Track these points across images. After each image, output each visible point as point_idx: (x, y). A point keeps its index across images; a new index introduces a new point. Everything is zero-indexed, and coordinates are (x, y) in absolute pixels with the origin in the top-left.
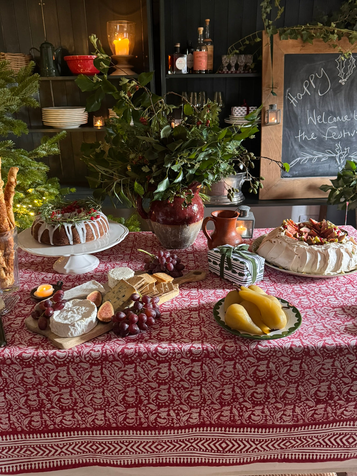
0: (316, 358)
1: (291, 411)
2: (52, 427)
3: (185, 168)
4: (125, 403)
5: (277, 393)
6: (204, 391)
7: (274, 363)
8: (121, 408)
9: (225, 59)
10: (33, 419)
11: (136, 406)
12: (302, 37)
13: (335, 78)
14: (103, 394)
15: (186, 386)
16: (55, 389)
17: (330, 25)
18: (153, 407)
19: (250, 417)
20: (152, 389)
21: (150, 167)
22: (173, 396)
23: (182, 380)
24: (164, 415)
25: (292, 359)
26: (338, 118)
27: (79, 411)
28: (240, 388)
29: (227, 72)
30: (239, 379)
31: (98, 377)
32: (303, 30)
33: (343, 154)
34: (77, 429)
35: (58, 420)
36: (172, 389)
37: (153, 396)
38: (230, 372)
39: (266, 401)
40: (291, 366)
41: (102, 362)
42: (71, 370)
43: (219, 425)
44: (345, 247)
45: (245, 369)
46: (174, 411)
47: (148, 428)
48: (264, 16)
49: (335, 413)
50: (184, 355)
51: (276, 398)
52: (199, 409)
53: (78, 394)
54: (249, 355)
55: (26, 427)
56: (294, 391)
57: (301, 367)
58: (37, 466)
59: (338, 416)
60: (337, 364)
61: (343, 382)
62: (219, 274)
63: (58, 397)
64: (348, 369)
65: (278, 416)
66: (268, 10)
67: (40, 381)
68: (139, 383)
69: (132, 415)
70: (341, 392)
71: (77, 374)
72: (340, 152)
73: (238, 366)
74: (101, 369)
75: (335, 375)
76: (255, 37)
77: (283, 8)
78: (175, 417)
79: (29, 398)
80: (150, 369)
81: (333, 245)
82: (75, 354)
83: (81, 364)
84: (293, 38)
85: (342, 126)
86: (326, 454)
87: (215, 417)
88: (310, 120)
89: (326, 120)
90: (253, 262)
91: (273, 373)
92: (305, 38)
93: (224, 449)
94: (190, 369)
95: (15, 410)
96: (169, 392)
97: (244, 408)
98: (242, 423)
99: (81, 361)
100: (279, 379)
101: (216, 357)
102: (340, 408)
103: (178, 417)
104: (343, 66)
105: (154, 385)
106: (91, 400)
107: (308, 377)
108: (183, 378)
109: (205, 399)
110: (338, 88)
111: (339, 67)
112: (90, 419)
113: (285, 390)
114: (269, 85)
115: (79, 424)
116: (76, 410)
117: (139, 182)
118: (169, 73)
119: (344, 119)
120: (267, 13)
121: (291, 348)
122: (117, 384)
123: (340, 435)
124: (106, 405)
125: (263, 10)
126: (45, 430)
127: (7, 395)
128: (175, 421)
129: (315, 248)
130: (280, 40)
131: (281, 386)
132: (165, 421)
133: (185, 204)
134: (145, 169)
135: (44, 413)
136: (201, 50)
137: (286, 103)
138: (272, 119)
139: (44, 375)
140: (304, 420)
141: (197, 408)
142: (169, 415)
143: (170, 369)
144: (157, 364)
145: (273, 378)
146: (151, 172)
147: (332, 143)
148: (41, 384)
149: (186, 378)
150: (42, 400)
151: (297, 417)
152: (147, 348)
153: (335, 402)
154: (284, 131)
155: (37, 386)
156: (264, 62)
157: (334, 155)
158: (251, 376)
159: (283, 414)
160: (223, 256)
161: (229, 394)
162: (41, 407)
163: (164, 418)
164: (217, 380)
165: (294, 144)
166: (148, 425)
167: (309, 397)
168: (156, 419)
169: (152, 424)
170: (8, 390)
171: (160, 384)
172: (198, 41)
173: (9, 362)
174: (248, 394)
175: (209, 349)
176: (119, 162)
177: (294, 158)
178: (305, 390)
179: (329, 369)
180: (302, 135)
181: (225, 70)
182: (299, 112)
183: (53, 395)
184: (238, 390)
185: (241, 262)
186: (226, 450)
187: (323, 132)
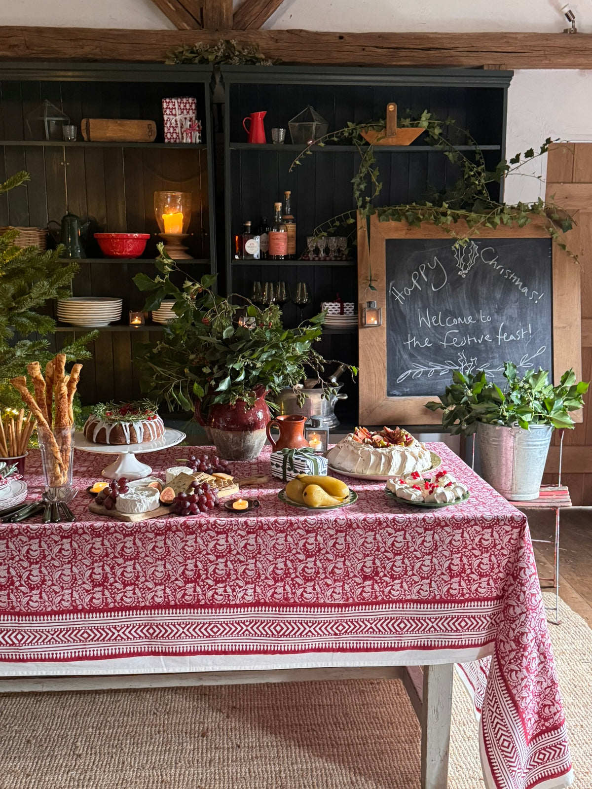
0: (359, 531)
1: (341, 588)
2: (112, 605)
3: (248, 368)
4: (184, 577)
5: (326, 568)
6: (259, 565)
7: (321, 536)
8: (180, 583)
9: (311, 243)
10: (95, 596)
11: (195, 581)
12: (407, 218)
13: (453, 269)
14: (165, 567)
15: (242, 559)
16: (120, 561)
17: (441, 206)
18: (210, 582)
19: (302, 595)
20: (211, 562)
21: (211, 368)
22: (230, 570)
23: (238, 553)
24: (220, 591)
25: (337, 531)
26: (459, 319)
27: (140, 586)
28: (292, 561)
29: (314, 260)
30: (290, 552)
31: (161, 548)
32: (408, 211)
33: (469, 366)
34: (136, 608)
35: (118, 598)
36: (229, 563)
37: (211, 570)
38: (282, 544)
39: (317, 577)
40: (337, 538)
41: (166, 532)
42: (137, 540)
43: (274, 605)
44: (410, 450)
45: (296, 542)
46: (231, 586)
47: (205, 606)
48: (357, 194)
49: (383, 592)
50: (240, 527)
51: (325, 573)
52: (253, 585)
53: (141, 567)
54: (299, 528)
55: (87, 605)
56: (342, 566)
57: (345, 540)
58: (92, 653)
59: (386, 596)
60: (378, 536)
61: (386, 557)
62: (281, 477)
63: (121, 570)
64: (389, 543)
65: (329, 593)
66: (362, 187)
67: (107, 553)
68: (198, 555)
69: (190, 592)
70: (385, 568)
71: (143, 544)
72: (464, 363)
73: (289, 538)
74: (165, 540)
75: (378, 549)
76: (347, 217)
77: (381, 184)
78: (231, 594)
79: (94, 571)
80: (210, 540)
81: (397, 447)
82: (142, 524)
83: (147, 534)
84: (395, 220)
85: (464, 330)
86: (379, 642)
87: (269, 594)
88: (423, 321)
89: (443, 322)
90: (315, 461)
91: (322, 546)
92: (411, 219)
93: (278, 633)
94: (245, 541)
95: (79, 585)
96: (226, 566)
97: (297, 585)
98: (295, 602)
99: (147, 531)
100: (327, 553)
101: (269, 529)
102: (387, 587)
103: (234, 593)
104: (462, 254)
105: (212, 558)
106: (153, 573)
107: (353, 551)
108: (239, 550)
109: (259, 574)
110: (456, 282)
111: (458, 256)
112: (149, 597)
113: (333, 565)
114: (367, 277)
115: (139, 602)
116: (137, 585)
117: (199, 383)
118: (237, 257)
119: (468, 321)
120: (361, 190)
121: (335, 521)
122: (178, 555)
123: (391, 620)
124: (167, 579)
125: (355, 186)
126: (105, 609)
127: (74, 567)
128: (231, 598)
129: (379, 450)
130: (379, 221)
131: (329, 560)
132: (222, 597)
133: (248, 406)
134: (206, 370)
135: (107, 588)
136: (278, 230)
137: (390, 300)
138: (372, 320)
139: (111, 545)
140: (353, 599)
141: (252, 584)
142: (225, 591)
143: (227, 541)
144: (215, 535)
145: (322, 552)
146: (212, 373)
147: (452, 351)
148: (107, 555)
149: (242, 551)
150: (107, 573)
151: (346, 595)
152: (207, 521)
153: (381, 578)
154: (388, 335)
155: (103, 557)
156: (359, 248)
157: (457, 368)
158: (301, 549)
159: (333, 592)
160: (285, 457)
161: (282, 569)
162: (105, 581)
163: (221, 595)
164: (270, 552)
165: (402, 352)
166: (206, 603)
167: (356, 573)
168: (213, 596)
169: (209, 601)
170: (76, 562)
171: (218, 557)
172: (275, 219)
173: (80, 531)
174: (300, 569)
175: (263, 522)
176: (177, 364)
177: (403, 370)
178: (352, 565)
179: (371, 543)
180: (412, 341)
181: (311, 256)
182: (408, 310)
183: (117, 567)
184: (289, 564)
185: (302, 461)
186: (281, 634)
187: (440, 337)
